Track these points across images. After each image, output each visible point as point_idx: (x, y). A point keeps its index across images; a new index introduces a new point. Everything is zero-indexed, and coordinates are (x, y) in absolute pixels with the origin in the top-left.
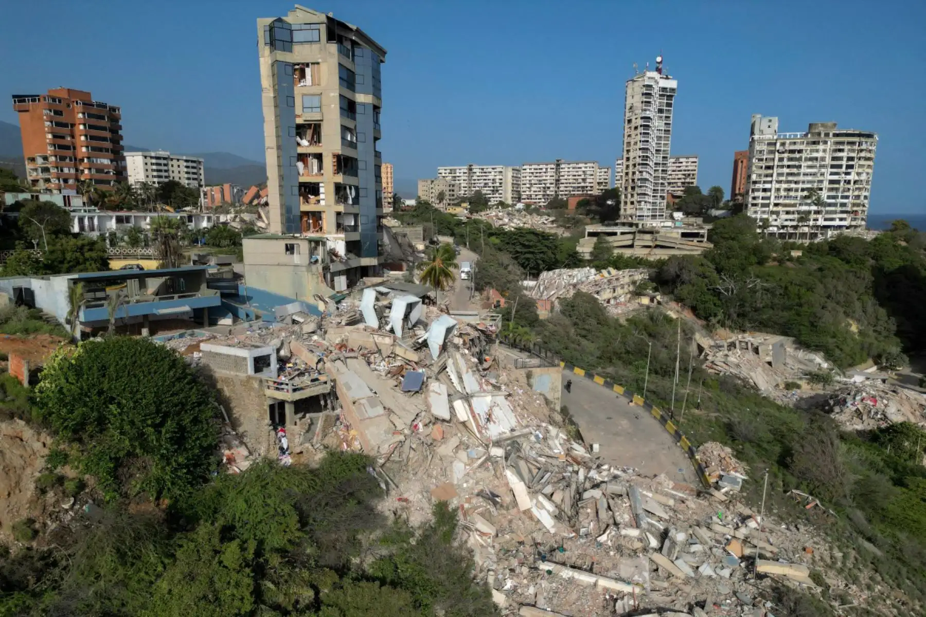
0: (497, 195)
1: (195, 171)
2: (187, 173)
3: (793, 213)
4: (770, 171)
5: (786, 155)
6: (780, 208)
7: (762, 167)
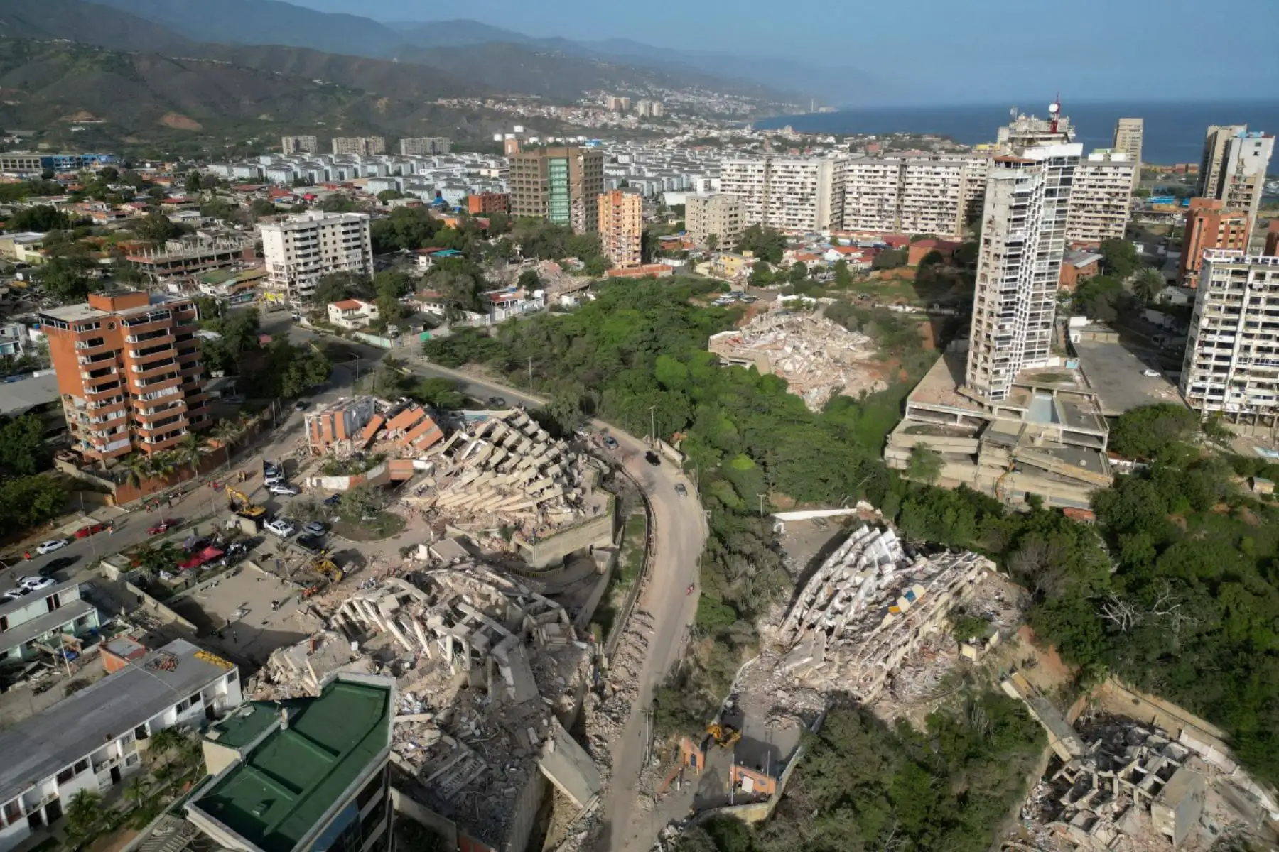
0: (807, 206)
1: (357, 235)
2: (345, 241)
3: (1270, 387)
4: (1233, 317)
5: (1264, 294)
6: (1246, 378)
7: (1219, 309)
